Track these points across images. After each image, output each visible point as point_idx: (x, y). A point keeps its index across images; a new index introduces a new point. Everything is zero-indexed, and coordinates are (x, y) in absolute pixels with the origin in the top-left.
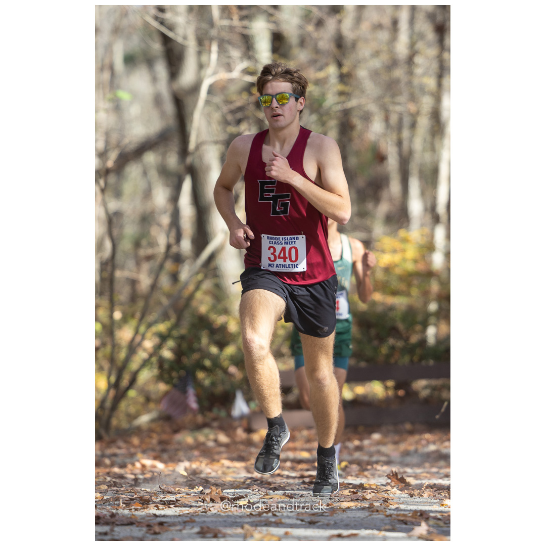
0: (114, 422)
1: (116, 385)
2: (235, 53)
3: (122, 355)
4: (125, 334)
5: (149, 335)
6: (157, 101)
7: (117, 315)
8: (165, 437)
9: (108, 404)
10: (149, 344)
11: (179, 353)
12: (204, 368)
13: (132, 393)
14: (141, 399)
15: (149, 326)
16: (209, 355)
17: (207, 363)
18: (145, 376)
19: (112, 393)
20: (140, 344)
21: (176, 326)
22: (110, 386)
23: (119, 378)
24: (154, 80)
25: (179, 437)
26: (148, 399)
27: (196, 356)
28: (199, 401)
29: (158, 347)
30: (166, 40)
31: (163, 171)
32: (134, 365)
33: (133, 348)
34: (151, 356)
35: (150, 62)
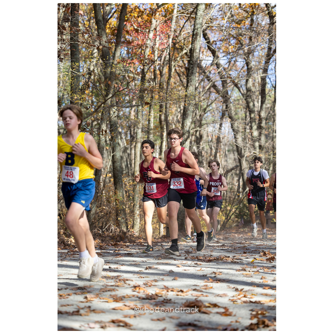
0: (226, 226)
1: (226, 219)
2: (252, 149)
3: (228, 213)
4: (229, 208)
5: (233, 208)
6: (235, 159)
7: (227, 204)
8: (237, 230)
9: (225, 222)
10: (233, 210)
11: (240, 212)
12: (245, 215)
13: (230, 220)
14: (232, 222)
15: (234, 206)
16: (246, 212)
17: (246, 214)
18: (233, 216)
19: (226, 220)
20: (232, 210)
21: (239, 206)
22: (225, 219)
23: (227, 217)
24: (234, 155)
25: (240, 230)
26: (233, 222)
27: (244, 213)
28: (244, 222)
29: (236, 211)
30: (237, 146)
31: (236, 174)
32: (230, 215)
33: (230, 211)
34: (234, 212)
35: (233, 151)
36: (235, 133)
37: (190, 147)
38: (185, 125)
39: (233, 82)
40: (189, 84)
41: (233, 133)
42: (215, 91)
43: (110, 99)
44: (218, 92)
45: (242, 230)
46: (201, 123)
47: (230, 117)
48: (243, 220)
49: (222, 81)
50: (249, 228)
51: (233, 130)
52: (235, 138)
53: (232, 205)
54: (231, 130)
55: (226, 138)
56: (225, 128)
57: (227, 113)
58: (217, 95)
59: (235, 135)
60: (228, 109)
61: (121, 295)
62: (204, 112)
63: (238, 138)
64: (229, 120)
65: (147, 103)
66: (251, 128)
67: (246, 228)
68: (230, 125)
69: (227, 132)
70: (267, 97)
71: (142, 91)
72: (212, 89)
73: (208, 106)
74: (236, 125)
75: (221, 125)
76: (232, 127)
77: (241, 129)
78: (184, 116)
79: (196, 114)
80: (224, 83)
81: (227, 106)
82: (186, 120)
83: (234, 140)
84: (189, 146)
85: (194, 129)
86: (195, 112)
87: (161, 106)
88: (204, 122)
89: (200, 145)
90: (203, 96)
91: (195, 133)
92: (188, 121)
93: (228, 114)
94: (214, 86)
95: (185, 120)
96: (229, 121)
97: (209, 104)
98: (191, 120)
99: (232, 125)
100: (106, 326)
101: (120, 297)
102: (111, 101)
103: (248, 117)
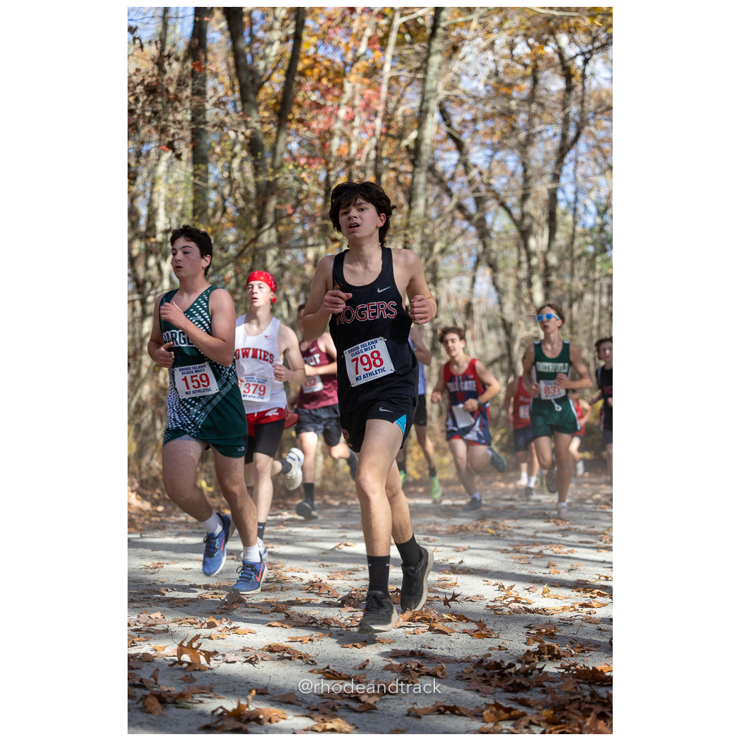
39: (497, 198)
40: (413, 206)
41: (496, 295)
42: (462, 216)
43: (266, 233)
44: (469, 218)
46: (435, 276)
47: (493, 266)
49: (475, 198)
51: (497, 289)
52: (500, 303)
54: (492, 289)
55: (482, 303)
56: (481, 285)
57: (483, 258)
58: (465, 224)
59: (499, 297)
60: (486, 250)
62: (443, 255)
63: (505, 304)
65: (335, 240)
66: (530, 285)
68: (491, 281)
70: (560, 227)
72: (458, 214)
73: (448, 244)
74: (501, 278)
75: (474, 280)
76: (494, 283)
77: (510, 288)
80: (479, 201)
81: (485, 245)
83: (497, 308)
88: (440, 274)
93: (487, 260)
94: (461, 207)
96: (488, 271)
97: (451, 239)
99: (494, 280)
100: (257, 659)
102: (269, 237)
103: (525, 266)
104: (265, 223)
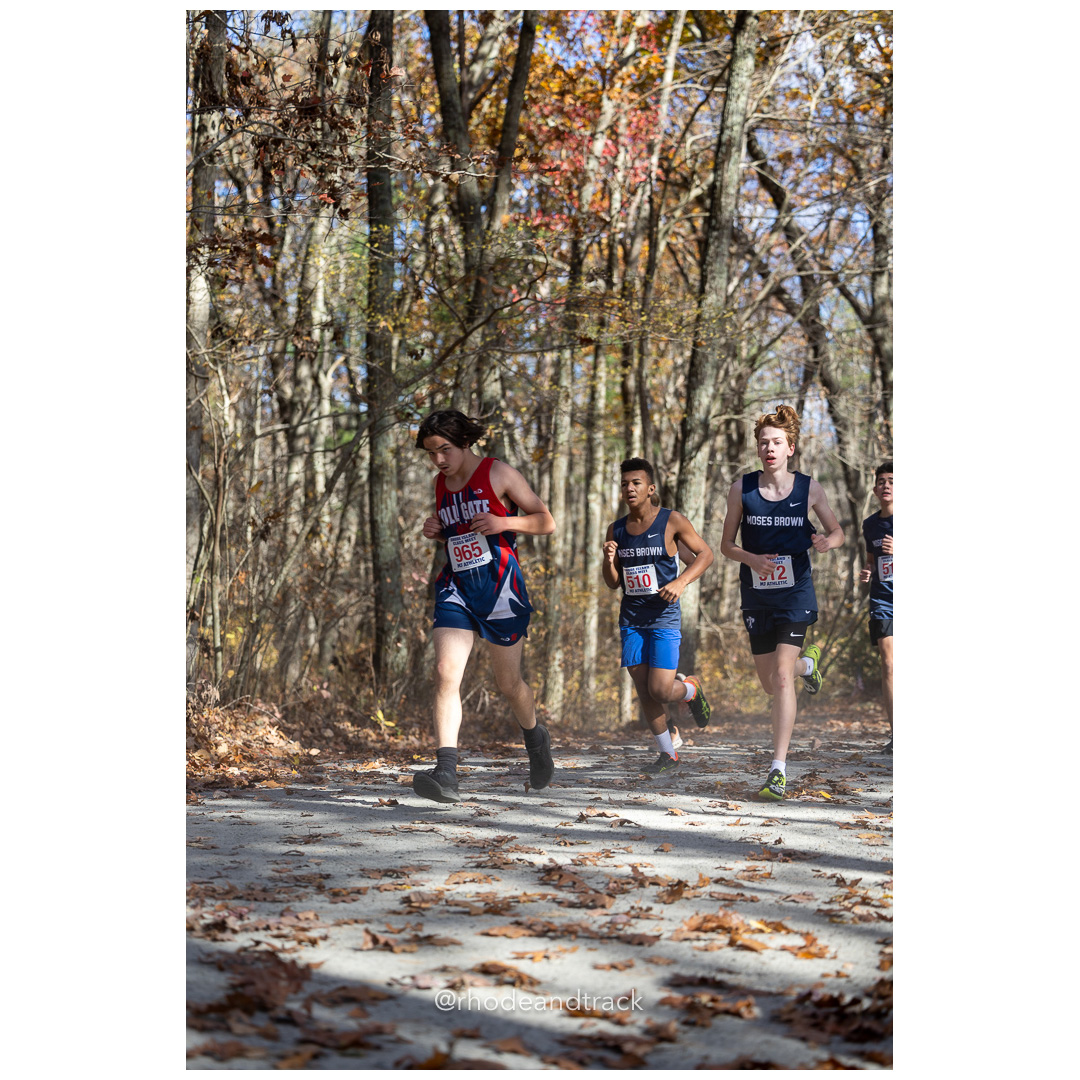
36: (840, 429)
37: (710, 467)
38: (696, 403)
39: (835, 279)
40: (707, 287)
41: (833, 428)
42: (780, 306)
43: (480, 330)
44: (790, 308)
45: (859, 709)
46: (740, 399)
47: (827, 383)
48: (860, 680)
49: (802, 277)
50: (878, 702)
51: (835, 420)
52: (840, 441)
53: (830, 636)
54: (828, 420)
55: (813, 441)
56: (810, 414)
57: (817, 371)
58: (788, 319)
59: (838, 433)
60: (819, 359)
61: (507, 895)
62: (751, 366)
63: (848, 443)
64: (823, 391)
65: (587, 341)
66: (887, 413)
67: (869, 703)
68: (825, 405)
69: (817, 424)
71: (574, 304)
72: (773, 301)
73: (761, 349)
74: (842, 403)
75: (800, 405)
76: (831, 411)
77: (857, 418)
78: (694, 379)
79: (727, 372)
80: (807, 283)
81: (816, 349)
82: (698, 391)
83: (837, 450)
84: (706, 465)
85: (720, 415)
86: (725, 366)
87: (626, 350)
88: (748, 396)
89: (739, 462)
90: (748, 319)
91: (723, 428)
92: (704, 394)
93: (821, 375)
94: (778, 292)
95: (694, 389)
96: (822, 393)
97: (765, 343)
98: (711, 390)
99: (831, 406)
100: (463, 983)
101: (505, 898)
102: (484, 336)
103: (879, 382)
104: (480, 314)
